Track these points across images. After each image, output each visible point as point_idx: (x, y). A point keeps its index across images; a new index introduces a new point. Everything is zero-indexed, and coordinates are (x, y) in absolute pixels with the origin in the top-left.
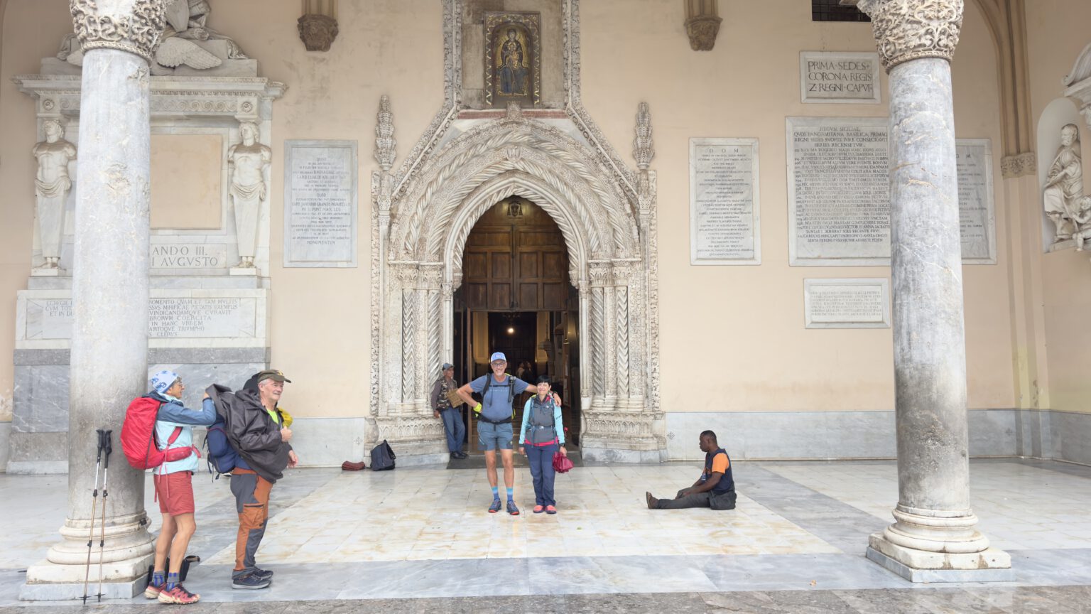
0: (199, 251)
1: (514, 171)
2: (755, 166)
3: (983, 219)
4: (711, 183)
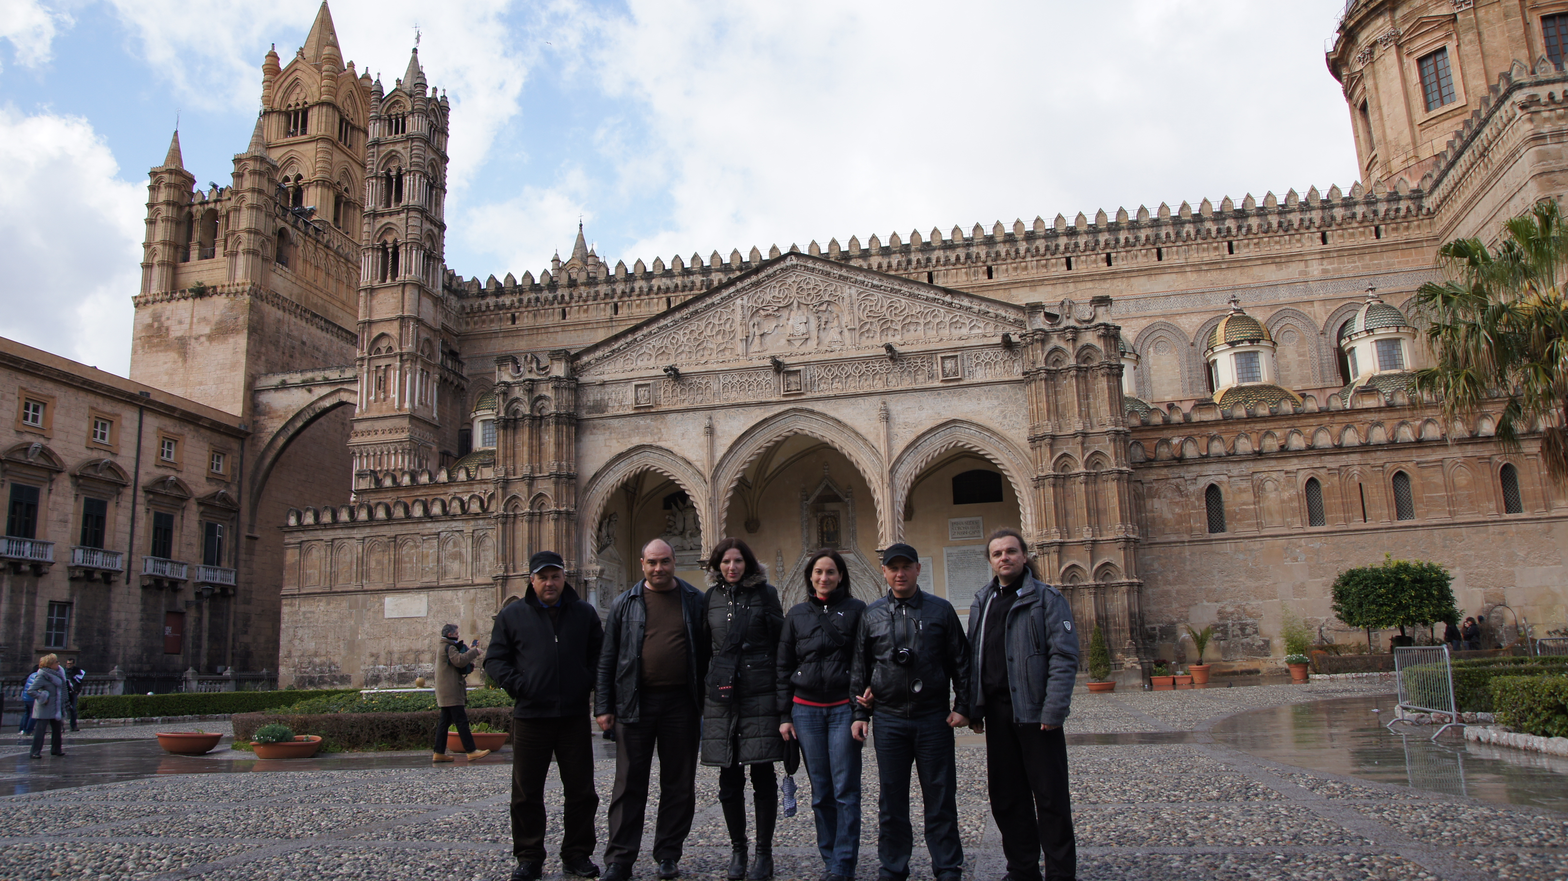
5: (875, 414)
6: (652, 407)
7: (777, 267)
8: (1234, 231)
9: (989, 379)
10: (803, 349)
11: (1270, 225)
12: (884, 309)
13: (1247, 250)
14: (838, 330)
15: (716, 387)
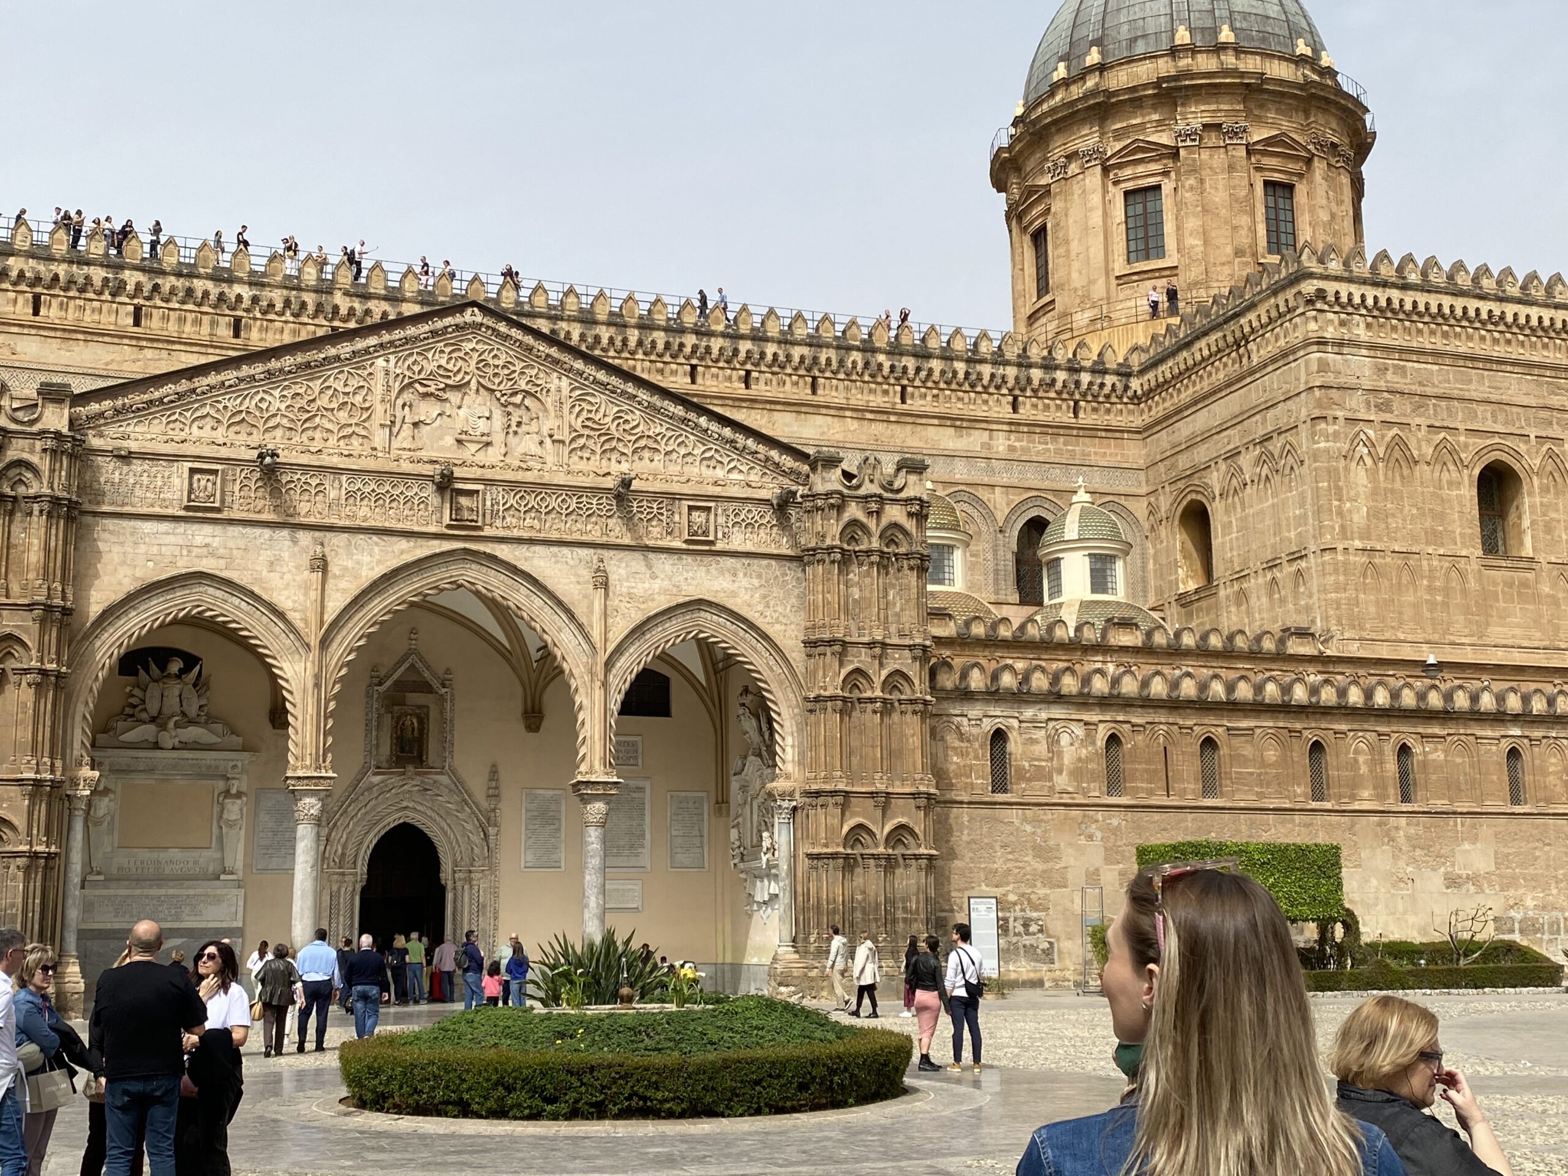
0: (196, 862)
1: (406, 808)
2: (563, 808)
3: (702, 843)
4: (535, 818)
5: (586, 574)
6: (218, 510)
7: (448, 321)
8: (911, 372)
9: (749, 547)
10: (480, 458)
11: (955, 373)
12: (608, 419)
13: (922, 402)
14: (537, 438)
15: (333, 494)
